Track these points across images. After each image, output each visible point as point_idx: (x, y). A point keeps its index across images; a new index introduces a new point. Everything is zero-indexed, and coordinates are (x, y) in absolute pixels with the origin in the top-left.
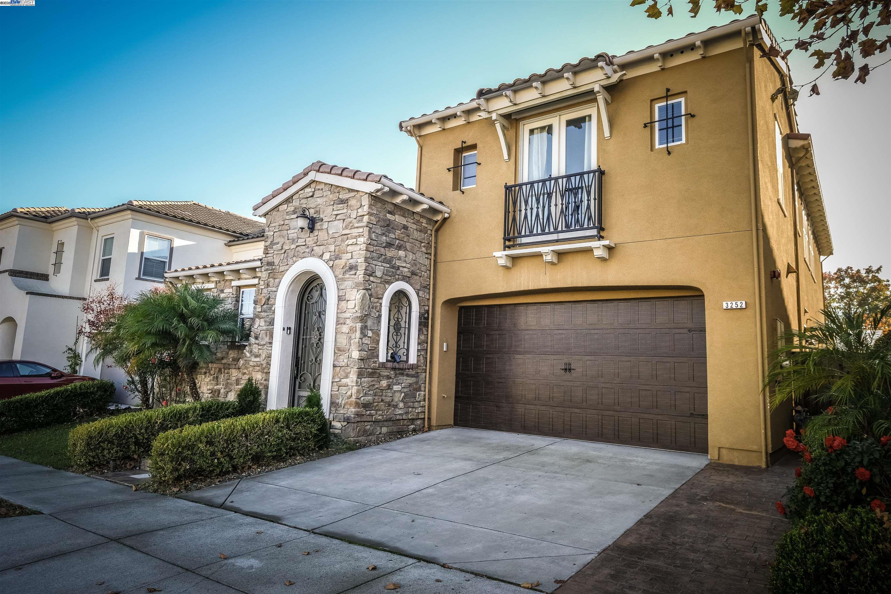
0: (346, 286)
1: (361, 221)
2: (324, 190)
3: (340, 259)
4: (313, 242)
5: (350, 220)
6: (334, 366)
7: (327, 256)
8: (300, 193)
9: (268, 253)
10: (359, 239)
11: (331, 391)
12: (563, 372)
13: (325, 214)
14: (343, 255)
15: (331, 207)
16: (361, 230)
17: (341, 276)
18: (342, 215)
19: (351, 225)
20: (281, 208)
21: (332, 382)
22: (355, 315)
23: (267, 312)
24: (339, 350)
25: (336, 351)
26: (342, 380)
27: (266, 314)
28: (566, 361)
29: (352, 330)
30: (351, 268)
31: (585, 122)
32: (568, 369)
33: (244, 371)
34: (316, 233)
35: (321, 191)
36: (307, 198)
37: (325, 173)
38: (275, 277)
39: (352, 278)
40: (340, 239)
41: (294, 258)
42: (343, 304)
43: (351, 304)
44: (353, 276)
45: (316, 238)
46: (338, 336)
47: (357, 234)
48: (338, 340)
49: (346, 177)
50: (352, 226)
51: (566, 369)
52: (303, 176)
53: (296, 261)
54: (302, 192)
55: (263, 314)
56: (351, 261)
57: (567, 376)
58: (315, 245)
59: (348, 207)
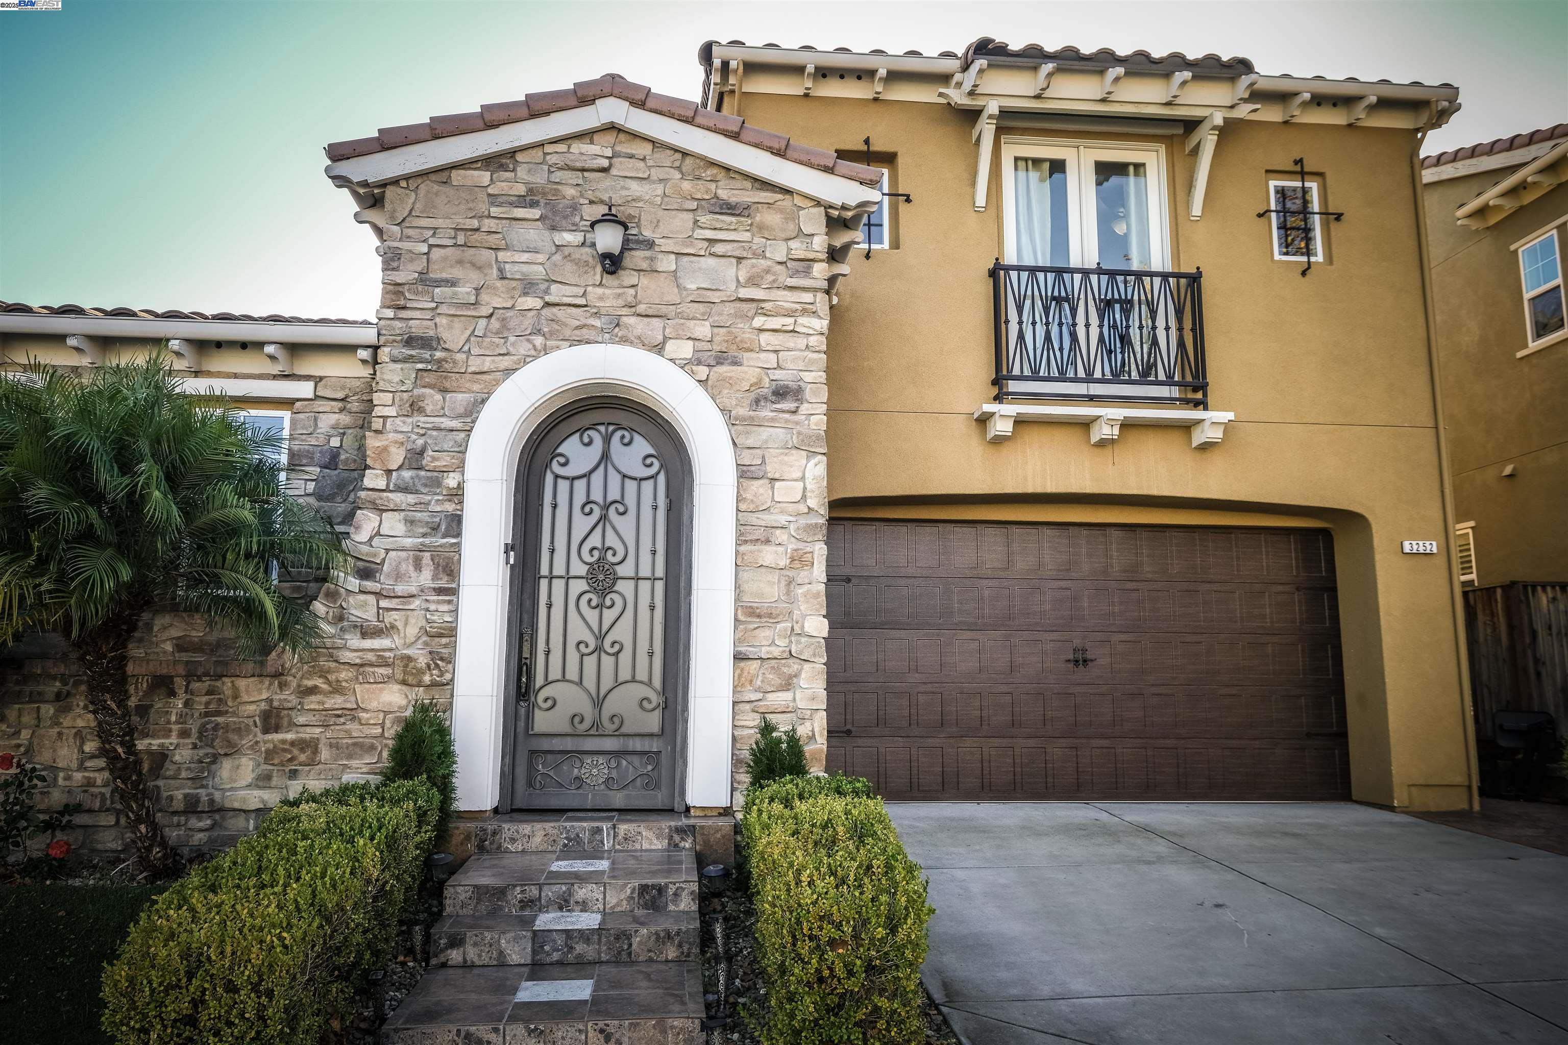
0: (766, 441)
1: (807, 272)
2: (650, 163)
3: (736, 363)
4: (621, 302)
5: (763, 263)
6: (738, 658)
7: (686, 350)
8: (549, 148)
9: (404, 308)
10: (801, 320)
11: (734, 726)
12: (1071, 665)
13: (663, 229)
14: (747, 355)
15: (690, 216)
16: (808, 297)
17: (743, 411)
18: (735, 245)
19: (770, 278)
20: (457, 176)
21: (734, 703)
22: (803, 521)
23: (417, 492)
24: (752, 612)
25: (741, 617)
26: (770, 696)
27: (411, 498)
28: (1077, 642)
29: (799, 560)
30: (781, 393)
31: (1127, 175)
32: (1081, 661)
33: (309, 683)
34: (627, 277)
35: (642, 164)
36: (583, 170)
37: (672, 116)
38: (447, 385)
39: (787, 421)
40: (729, 309)
41: (539, 341)
42: (757, 488)
43: (787, 492)
44: (787, 416)
45: (632, 291)
46: (745, 576)
47: (798, 306)
48: (745, 587)
49: (756, 146)
50: (774, 281)
51: (1076, 662)
52: (575, 103)
53: (546, 350)
54: (562, 147)
55: (398, 498)
56: (778, 375)
57: (1081, 674)
58: (625, 311)
59: (755, 229)
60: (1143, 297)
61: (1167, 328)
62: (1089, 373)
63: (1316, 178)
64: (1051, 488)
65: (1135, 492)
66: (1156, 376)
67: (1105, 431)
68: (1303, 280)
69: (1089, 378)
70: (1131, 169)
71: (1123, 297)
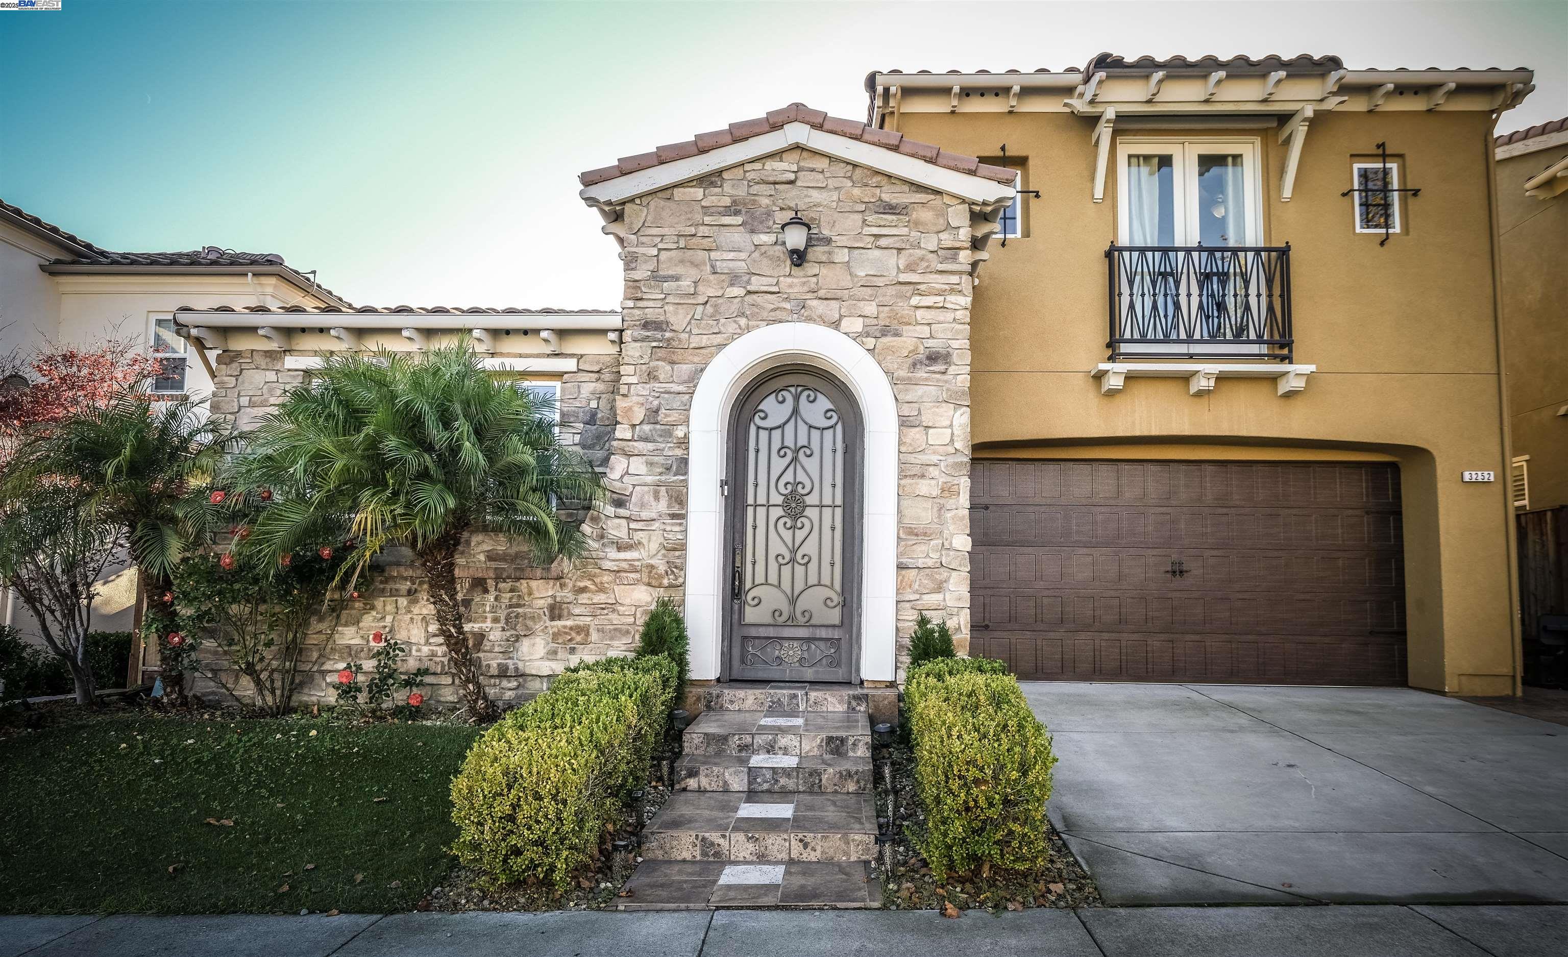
0: (921, 397)
1: (954, 259)
2: (827, 174)
3: (897, 334)
4: (806, 289)
5: (919, 253)
6: (901, 567)
7: (857, 325)
8: (748, 167)
9: (641, 299)
10: (949, 298)
11: (898, 620)
12: (1169, 575)
13: (838, 228)
14: (905, 328)
15: (858, 217)
16: (954, 279)
17: (903, 373)
18: (896, 238)
19: (924, 264)
20: (678, 193)
21: (898, 602)
22: (951, 460)
23: (654, 441)
24: (911, 532)
25: (902, 536)
26: (925, 597)
27: (650, 446)
28: (1175, 557)
29: (948, 491)
30: (933, 358)
31: (1226, 165)
32: (1178, 571)
34: (811, 268)
35: (821, 176)
36: (775, 183)
37: (843, 135)
38: (675, 358)
39: (938, 380)
40: (892, 291)
41: (743, 321)
42: (914, 434)
43: (939, 437)
44: (938, 376)
45: (814, 279)
46: (905, 503)
47: (947, 287)
48: (906, 512)
49: (912, 155)
50: (927, 267)
51: (1174, 572)
52: (768, 129)
53: (748, 329)
54: (758, 166)
55: (641, 446)
56: (930, 343)
57: (1178, 582)
58: (809, 296)
59: (911, 225)
60: (1238, 270)
61: (1259, 295)
62: (1190, 335)
63: (1396, 159)
64: (1155, 432)
65: (1227, 434)
66: (1248, 336)
67: (1205, 383)
68: (1381, 249)
69: (1190, 340)
70: (1230, 160)
71: (1221, 270)
